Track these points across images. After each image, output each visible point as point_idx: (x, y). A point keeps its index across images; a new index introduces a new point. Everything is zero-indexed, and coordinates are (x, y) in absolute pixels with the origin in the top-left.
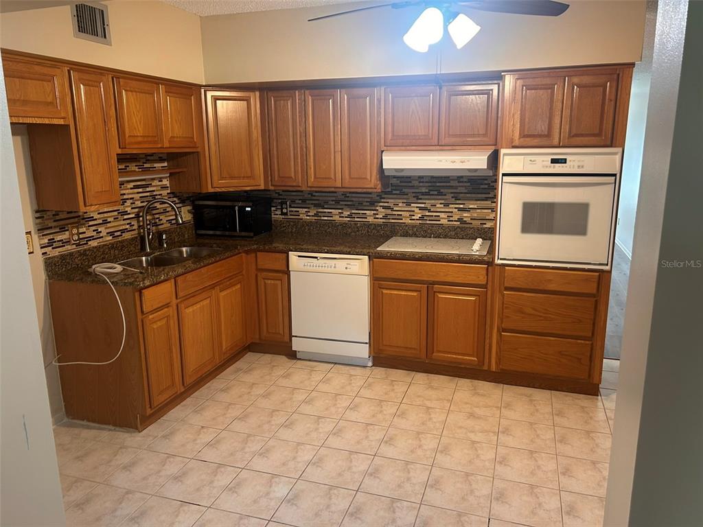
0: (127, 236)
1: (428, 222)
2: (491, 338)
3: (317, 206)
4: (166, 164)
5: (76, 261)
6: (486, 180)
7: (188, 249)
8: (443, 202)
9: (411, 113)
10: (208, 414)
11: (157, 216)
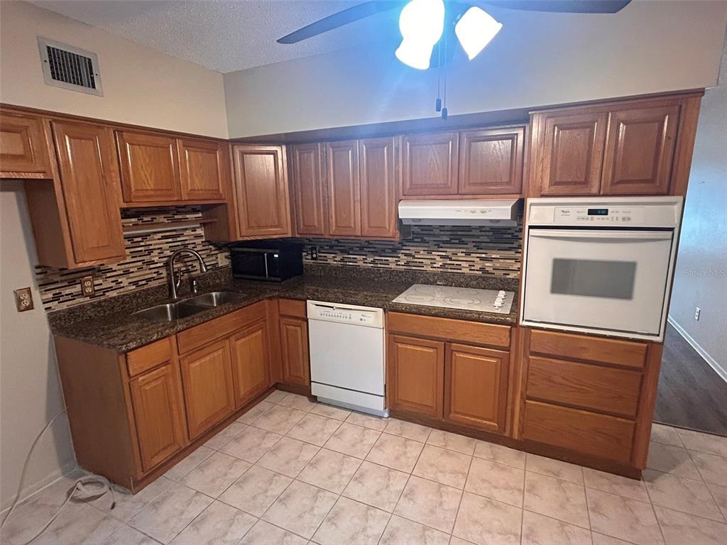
0: (153, 284)
1: (449, 270)
2: (513, 403)
3: (343, 252)
4: (200, 215)
5: (88, 312)
6: (510, 229)
7: (218, 293)
8: (464, 251)
9: (429, 161)
10: (210, 472)
11: (188, 264)
